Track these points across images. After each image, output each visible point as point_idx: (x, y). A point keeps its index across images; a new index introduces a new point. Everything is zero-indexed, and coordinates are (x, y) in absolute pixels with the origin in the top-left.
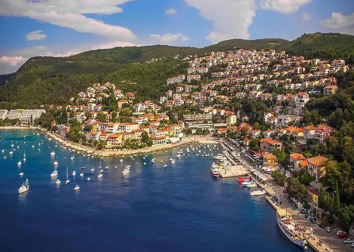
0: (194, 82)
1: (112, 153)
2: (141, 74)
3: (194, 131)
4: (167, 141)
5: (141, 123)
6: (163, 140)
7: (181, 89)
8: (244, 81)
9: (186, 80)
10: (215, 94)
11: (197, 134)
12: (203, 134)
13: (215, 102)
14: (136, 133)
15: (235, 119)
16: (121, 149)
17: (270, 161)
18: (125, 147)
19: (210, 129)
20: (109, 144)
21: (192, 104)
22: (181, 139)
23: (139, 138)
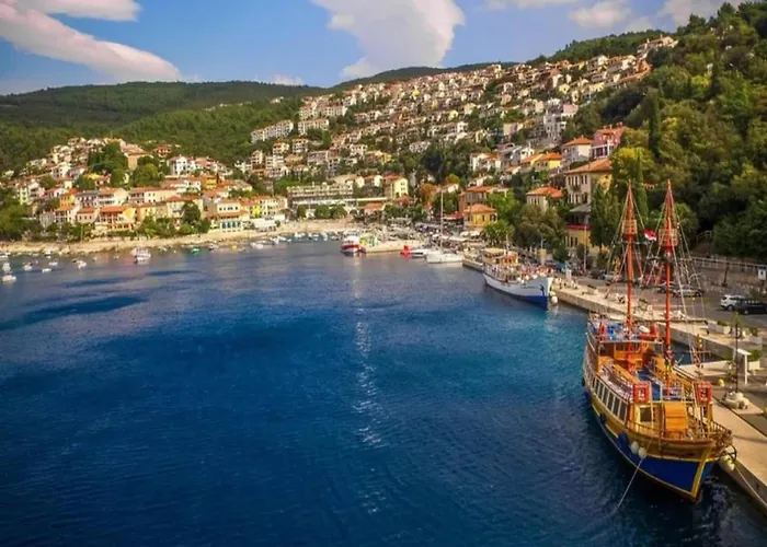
0: (313, 134)
1: (108, 245)
2: (192, 128)
3: (309, 213)
4: (246, 225)
5: (185, 190)
6: (236, 219)
7: (284, 147)
8: (427, 122)
9: (295, 133)
10: (361, 150)
11: (317, 217)
12: (331, 217)
13: (361, 164)
14: (168, 204)
15: (406, 187)
16: (133, 236)
17: (479, 217)
18: (141, 232)
19: (348, 209)
20: (101, 228)
21: (309, 173)
22: (278, 224)
23: (177, 215)
